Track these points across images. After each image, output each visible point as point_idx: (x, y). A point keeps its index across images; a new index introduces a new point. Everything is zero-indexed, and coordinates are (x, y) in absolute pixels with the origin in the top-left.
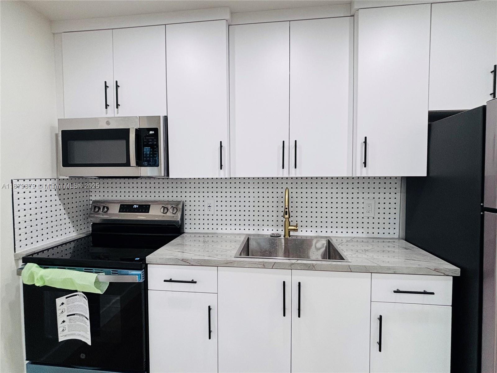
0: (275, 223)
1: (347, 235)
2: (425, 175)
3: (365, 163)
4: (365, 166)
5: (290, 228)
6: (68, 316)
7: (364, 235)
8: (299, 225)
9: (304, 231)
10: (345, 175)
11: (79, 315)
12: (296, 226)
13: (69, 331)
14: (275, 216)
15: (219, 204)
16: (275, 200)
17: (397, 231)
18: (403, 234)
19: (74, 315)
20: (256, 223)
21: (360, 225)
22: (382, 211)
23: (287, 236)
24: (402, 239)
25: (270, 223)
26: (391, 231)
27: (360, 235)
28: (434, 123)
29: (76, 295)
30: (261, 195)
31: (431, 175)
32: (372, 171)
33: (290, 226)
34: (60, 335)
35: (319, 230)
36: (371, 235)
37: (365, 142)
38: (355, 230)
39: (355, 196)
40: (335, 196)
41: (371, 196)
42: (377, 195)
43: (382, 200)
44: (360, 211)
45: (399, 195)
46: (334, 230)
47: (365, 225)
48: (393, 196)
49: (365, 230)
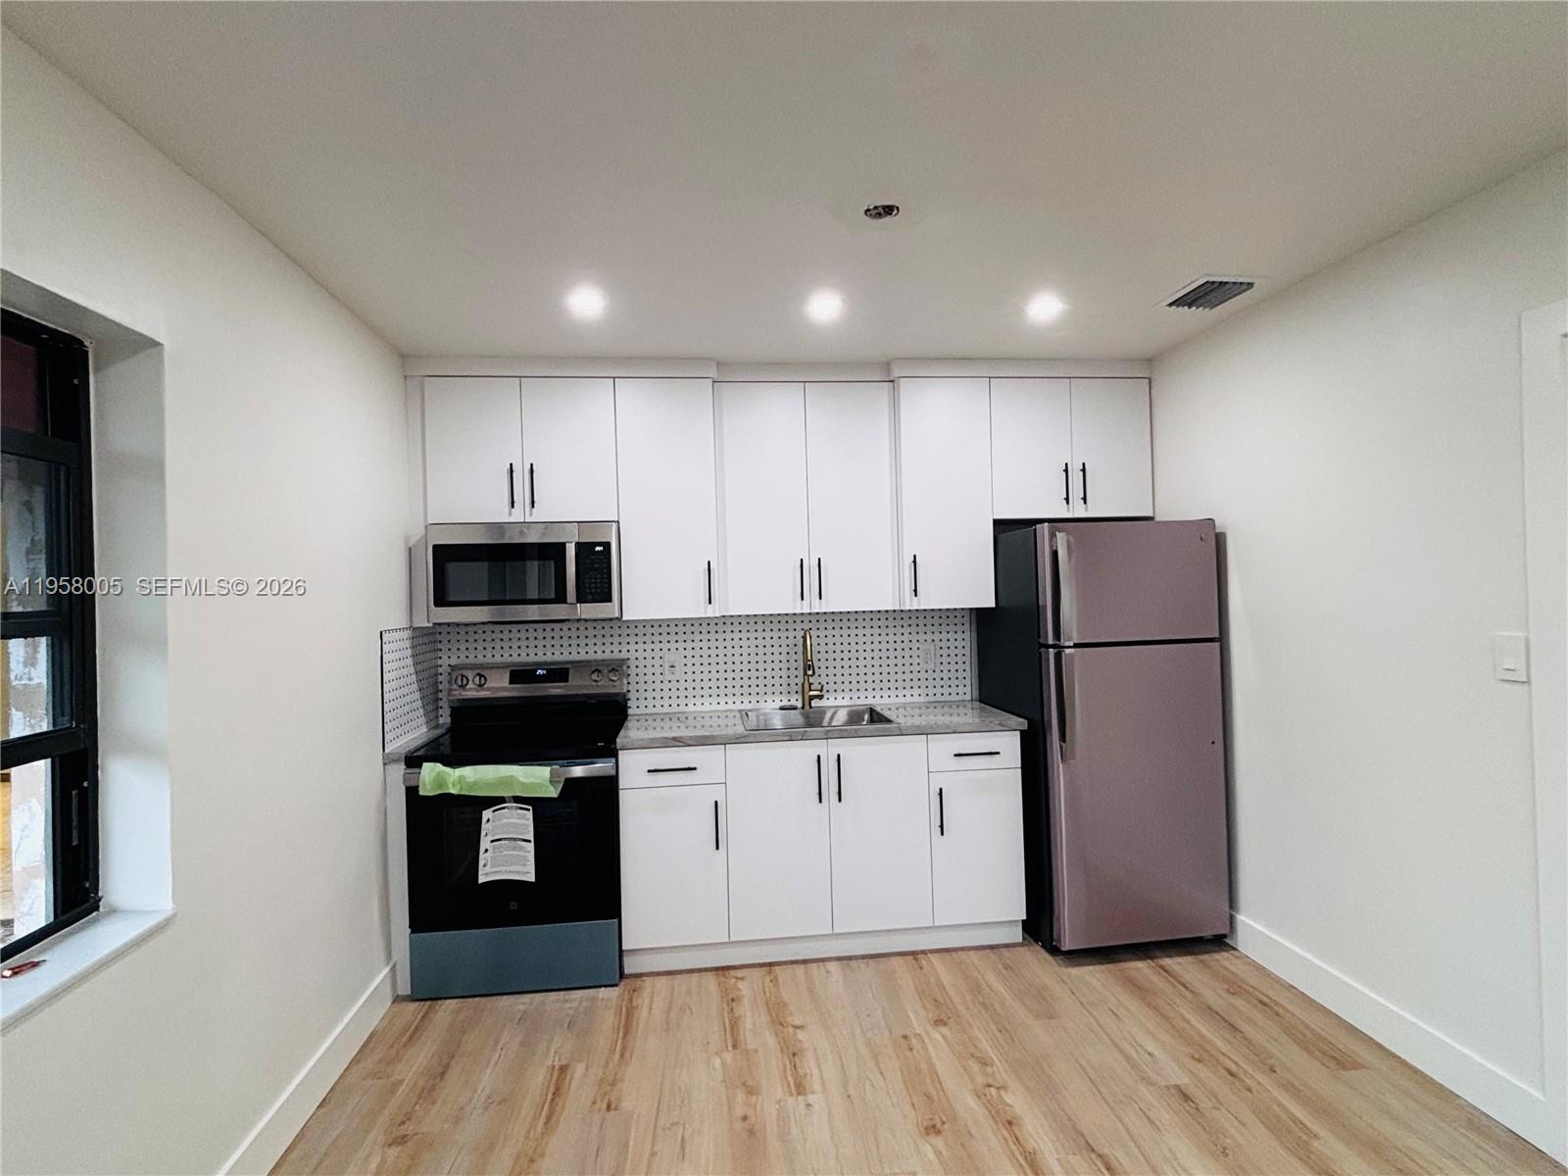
0: (784, 688)
1: (897, 700)
2: (993, 605)
3: (915, 591)
4: (916, 595)
5: (812, 693)
6: (492, 841)
7: (922, 699)
8: (826, 688)
9: (832, 699)
10: (890, 608)
11: (505, 839)
12: (821, 690)
13: (492, 867)
14: (785, 677)
15: (689, 661)
16: (784, 650)
17: (968, 690)
18: (976, 694)
19: (500, 840)
20: (754, 690)
21: (915, 683)
22: (945, 660)
23: (807, 707)
24: (976, 700)
25: (778, 689)
26: (961, 690)
27: (916, 699)
28: (1002, 536)
29: (504, 808)
30: (760, 642)
31: (1002, 604)
32: (929, 600)
33: (810, 690)
34: (480, 877)
35: (855, 695)
36: (932, 698)
37: (915, 562)
38: (908, 692)
39: (906, 637)
40: (876, 639)
41: (929, 637)
42: (937, 637)
43: (944, 644)
44: (915, 661)
45: (967, 634)
46: (878, 694)
47: (923, 683)
48: (960, 636)
49: (923, 691)
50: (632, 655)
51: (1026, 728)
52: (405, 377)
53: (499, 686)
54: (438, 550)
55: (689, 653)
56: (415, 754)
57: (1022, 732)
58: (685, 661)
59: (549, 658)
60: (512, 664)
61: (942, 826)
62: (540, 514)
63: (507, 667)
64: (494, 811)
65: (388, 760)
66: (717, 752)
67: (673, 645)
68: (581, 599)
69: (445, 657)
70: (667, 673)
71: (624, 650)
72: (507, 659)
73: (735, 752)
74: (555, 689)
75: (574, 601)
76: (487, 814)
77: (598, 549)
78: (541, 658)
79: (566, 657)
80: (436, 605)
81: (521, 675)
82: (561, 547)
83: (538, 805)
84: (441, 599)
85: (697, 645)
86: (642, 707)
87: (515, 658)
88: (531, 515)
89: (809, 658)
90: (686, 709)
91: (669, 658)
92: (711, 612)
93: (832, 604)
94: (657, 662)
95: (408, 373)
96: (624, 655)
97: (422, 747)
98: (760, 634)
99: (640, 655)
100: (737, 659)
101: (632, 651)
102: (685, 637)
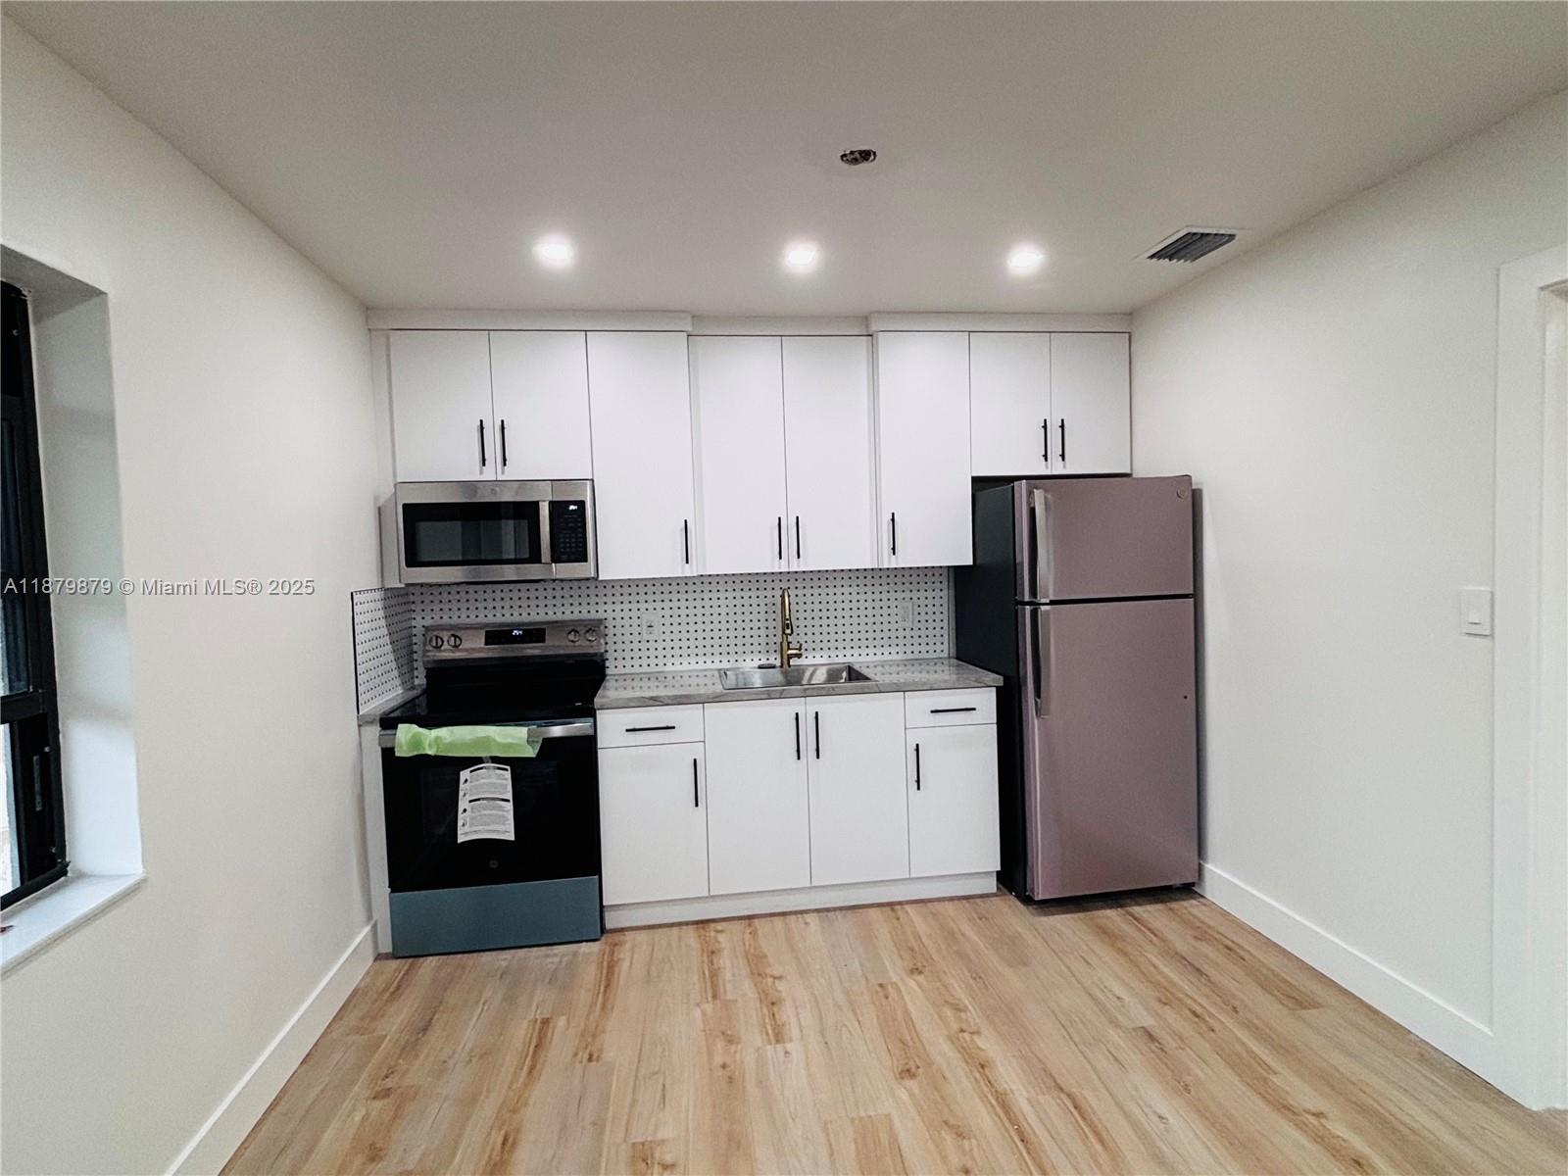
0: (763, 648)
1: (876, 658)
2: (971, 564)
3: (894, 549)
4: (894, 554)
5: (790, 652)
6: (471, 801)
7: (901, 656)
8: (804, 646)
9: (810, 658)
10: (868, 566)
11: (483, 799)
12: (800, 649)
13: (470, 827)
14: (763, 636)
15: (667, 621)
16: (763, 609)
17: (945, 647)
18: (953, 651)
19: (478, 800)
20: (732, 649)
21: (893, 641)
22: (923, 617)
23: (786, 666)
24: (953, 658)
25: (756, 648)
26: (939, 647)
27: (894, 657)
28: (979, 494)
29: (481, 768)
30: (739, 602)
31: (978, 562)
32: (906, 559)
33: (789, 649)
34: (459, 836)
35: (833, 653)
36: (910, 656)
37: (893, 520)
38: (886, 650)
39: (885, 596)
40: (854, 597)
41: (908, 595)
42: (915, 594)
43: (922, 602)
44: (893, 619)
45: (945, 592)
46: (856, 652)
47: (901, 641)
48: (938, 593)
49: (901, 649)
50: (610, 615)
51: (1002, 684)
52: (370, 330)
53: (475, 646)
54: (408, 509)
55: (667, 612)
56: (392, 715)
57: (998, 689)
58: (663, 621)
59: (525, 618)
60: (487, 625)
61: (918, 781)
62: (512, 473)
63: (481, 628)
64: (471, 772)
65: (363, 722)
66: (694, 711)
67: (650, 605)
68: (556, 559)
69: (419, 619)
70: (644, 633)
71: (601, 611)
72: (481, 619)
73: (714, 710)
74: (532, 650)
75: (549, 560)
76: (464, 774)
77: (572, 507)
78: (516, 618)
79: (542, 618)
80: (408, 565)
81: (497, 635)
82: (535, 505)
83: (516, 765)
84: (413, 560)
85: (675, 604)
86: (620, 667)
87: (490, 619)
88: (503, 473)
89: (788, 617)
90: (666, 669)
91: (646, 617)
92: (688, 571)
93: (811, 562)
94: (635, 621)
95: (370, 327)
96: (601, 615)
97: (397, 709)
98: (738, 594)
99: (618, 615)
100: (716, 619)
101: (610, 611)
102: (662, 597)
